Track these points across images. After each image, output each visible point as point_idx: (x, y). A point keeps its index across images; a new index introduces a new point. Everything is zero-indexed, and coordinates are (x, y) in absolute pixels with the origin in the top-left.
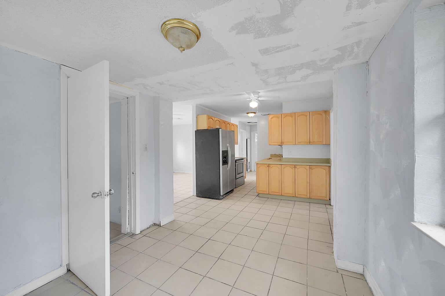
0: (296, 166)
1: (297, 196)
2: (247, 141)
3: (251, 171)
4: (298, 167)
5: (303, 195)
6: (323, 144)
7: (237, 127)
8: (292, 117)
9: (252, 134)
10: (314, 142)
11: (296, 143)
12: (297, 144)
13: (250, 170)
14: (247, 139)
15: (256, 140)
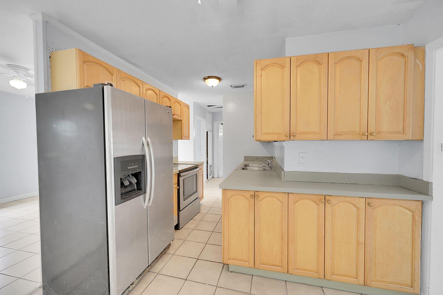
0: (327, 198)
1: (329, 279)
2: (207, 134)
3: (213, 177)
4: (334, 201)
5: (345, 276)
6: (407, 138)
7: (188, 109)
8: (319, 63)
9: (215, 125)
10: (379, 133)
11: (330, 137)
12: (332, 138)
13: (211, 176)
14: (207, 132)
15: (221, 134)
